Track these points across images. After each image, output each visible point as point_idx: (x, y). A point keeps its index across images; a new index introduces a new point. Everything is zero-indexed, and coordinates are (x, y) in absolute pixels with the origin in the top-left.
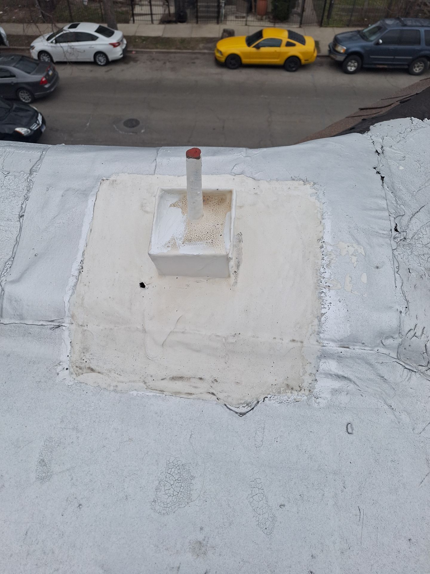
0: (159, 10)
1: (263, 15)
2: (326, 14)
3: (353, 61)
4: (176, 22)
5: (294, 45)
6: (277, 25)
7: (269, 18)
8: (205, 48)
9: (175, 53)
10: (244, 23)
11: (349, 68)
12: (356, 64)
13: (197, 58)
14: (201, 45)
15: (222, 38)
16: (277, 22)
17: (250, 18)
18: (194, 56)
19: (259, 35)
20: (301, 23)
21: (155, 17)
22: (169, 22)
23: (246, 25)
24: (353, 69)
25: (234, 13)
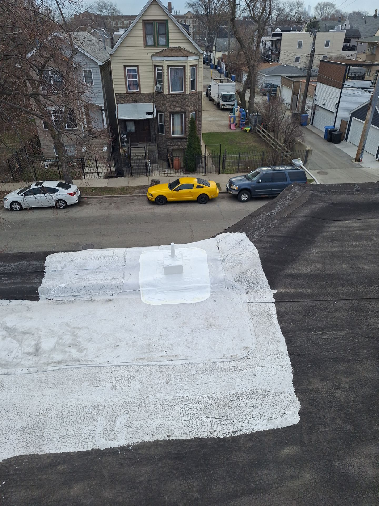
0: (103, 170)
1: (178, 169)
2: (221, 166)
3: (245, 194)
4: (116, 177)
5: (202, 187)
6: (189, 175)
7: (183, 171)
8: (140, 193)
9: (118, 197)
10: (166, 175)
11: (243, 199)
12: (247, 196)
13: (135, 200)
14: (136, 191)
15: (151, 186)
16: (189, 173)
17: (169, 172)
18: (132, 198)
19: (177, 182)
20: (205, 173)
21: (100, 174)
22: (111, 177)
23: (167, 176)
24: (245, 199)
25: (158, 169)
